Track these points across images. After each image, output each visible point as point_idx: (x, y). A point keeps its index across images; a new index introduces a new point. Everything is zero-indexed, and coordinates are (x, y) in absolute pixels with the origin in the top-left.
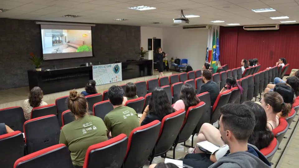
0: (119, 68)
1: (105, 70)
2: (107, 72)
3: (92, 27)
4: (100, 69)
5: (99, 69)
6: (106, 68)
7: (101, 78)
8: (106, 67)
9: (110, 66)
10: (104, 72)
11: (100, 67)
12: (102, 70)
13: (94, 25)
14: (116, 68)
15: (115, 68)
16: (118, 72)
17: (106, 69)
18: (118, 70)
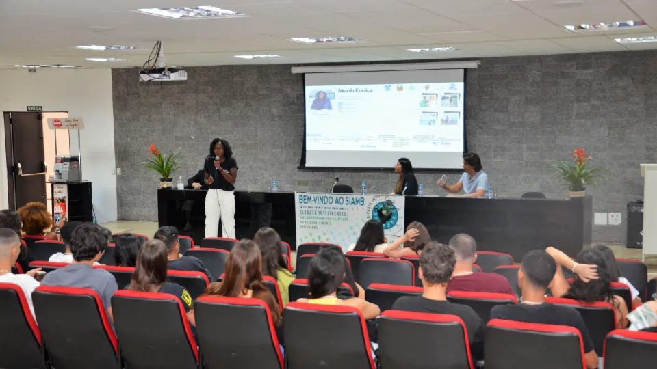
0: (397, 214)
1: (339, 211)
2: (346, 219)
3: (466, 70)
4: (321, 205)
5: (317, 205)
6: (344, 205)
7: (325, 234)
8: (345, 202)
9: (361, 201)
10: (336, 217)
11: (321, 200)
12: (327, 210)
13: (473, 65)
14: (384, 212)
15: (380, 212)
16: (392, 226)
17: (343, 209)
18: (393, 217)
